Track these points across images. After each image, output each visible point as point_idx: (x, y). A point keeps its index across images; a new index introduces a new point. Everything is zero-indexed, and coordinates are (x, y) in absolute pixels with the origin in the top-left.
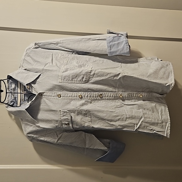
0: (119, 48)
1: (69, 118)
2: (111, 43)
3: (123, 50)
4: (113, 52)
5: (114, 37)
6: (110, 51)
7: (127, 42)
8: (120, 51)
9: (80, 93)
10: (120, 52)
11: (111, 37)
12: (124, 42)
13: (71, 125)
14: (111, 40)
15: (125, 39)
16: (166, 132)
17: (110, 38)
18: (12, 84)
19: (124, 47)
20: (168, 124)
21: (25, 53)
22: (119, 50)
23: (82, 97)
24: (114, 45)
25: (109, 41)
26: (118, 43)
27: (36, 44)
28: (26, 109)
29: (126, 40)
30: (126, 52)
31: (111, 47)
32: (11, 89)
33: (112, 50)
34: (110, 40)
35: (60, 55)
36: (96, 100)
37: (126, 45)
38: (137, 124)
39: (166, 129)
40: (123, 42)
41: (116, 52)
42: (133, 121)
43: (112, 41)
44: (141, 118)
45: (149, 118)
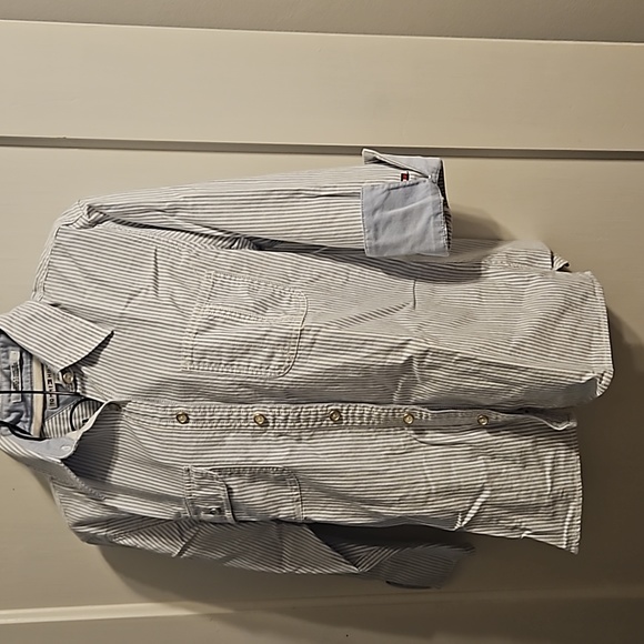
0: (408, 233)
1: (223, 495)
2: (377, 215)
3: (421, 241)
4: (385, 247)
5: (389, 190)
6: (374, 243)
7: (438, 211)
8: (410, 244)
9: (257, 410)
10: (413, 247)
11: (380, 191)
12: (429, 212)
13: (228, 514)
14: (376, 203)
15: (430, 198)
16: (566, 532)
17: (375, 193)
18: (10, 348)
19: (425, 232)
20: (575, 507)
21: (50, 242)
22: (407, 240)
23: (266, 421)
24: (389, 221)
25: (371, 207)
26: (405, 215)
27: (91, 209)
28: (62, 460)
29: (434, 202)
30: (434, 247)
31: (376, 230)
32: (6, 366)
33: (382, 241)
34: (373, 201)
35: (185, 255)
36: (319, 428)
37: (434, 223)
38: (465, 513)
39: (567, 523)
40: (422, 208)
41: (397, 246)
42: (453, 503)
43: (382, 207)
44: (482, 490)
45: (510, 490)
